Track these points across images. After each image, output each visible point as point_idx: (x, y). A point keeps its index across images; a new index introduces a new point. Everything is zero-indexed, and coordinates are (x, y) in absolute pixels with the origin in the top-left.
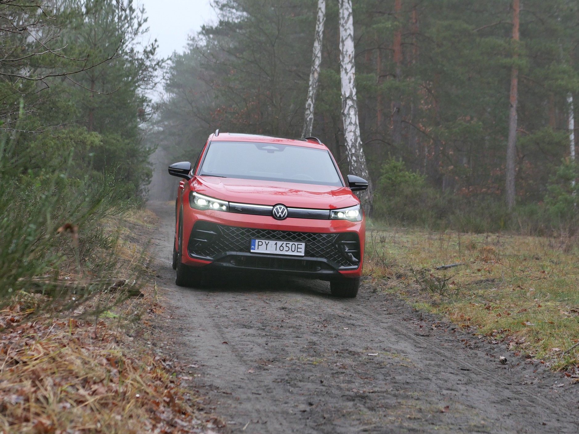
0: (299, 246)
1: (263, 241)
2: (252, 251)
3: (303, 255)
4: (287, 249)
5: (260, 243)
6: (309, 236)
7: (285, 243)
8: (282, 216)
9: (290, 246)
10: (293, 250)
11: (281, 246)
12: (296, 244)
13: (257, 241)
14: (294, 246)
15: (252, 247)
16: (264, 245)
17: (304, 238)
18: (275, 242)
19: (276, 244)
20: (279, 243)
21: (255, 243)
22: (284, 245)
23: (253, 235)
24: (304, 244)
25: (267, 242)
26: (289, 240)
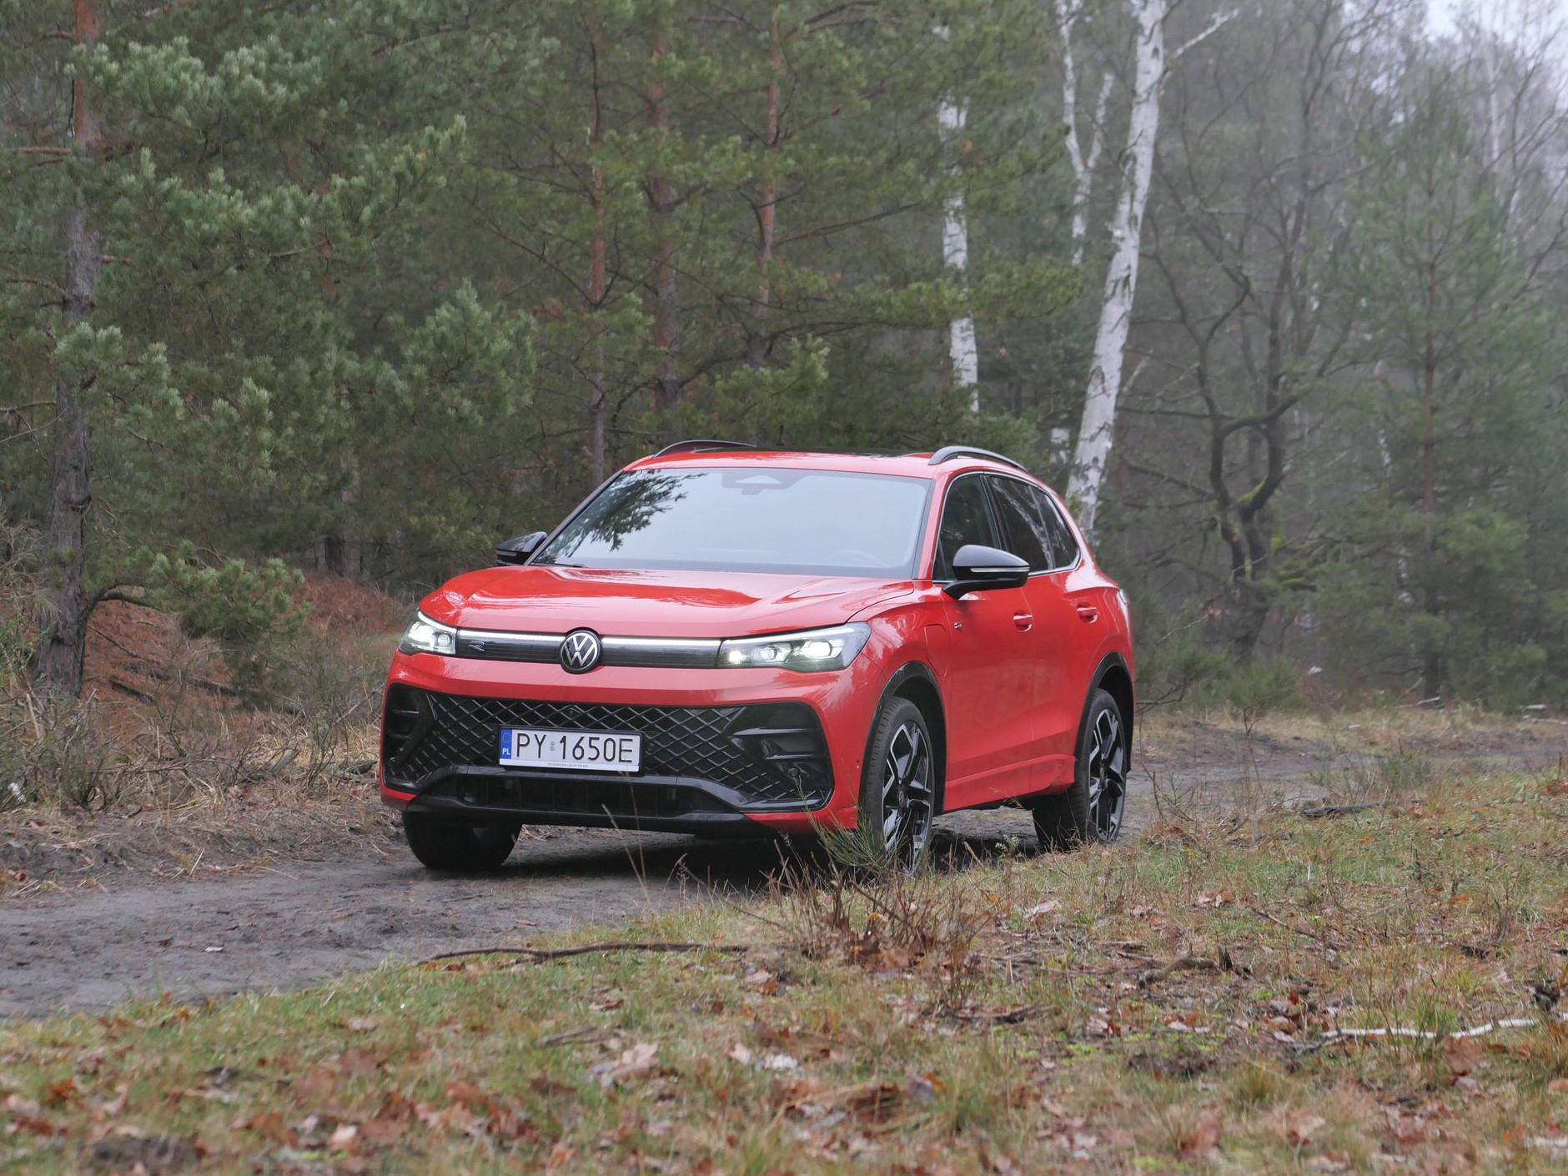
0: (625, 746)
1: (531, 734)
2: (503, 762)
3: (636, 769)
4: (593, 753)
5: (523, 740)
6: (653, 715)
7: (587, 736)
8: (582, 661)
9: (599, 744)
10: (609, 756)
11: (578, 746)
12: (616, 738)
13: (515, 733)
14: (610, 744)
15: (504, 750)
16: (534, 743)
17: (638, 723)
18: (560, 735)
19: (564, 740)
20: (573, 738)
21: (509, 738)
22: (585, 744)
23: (506, 717)
24: (637, 740)
25: (540, 734)
26: (597, 728)
